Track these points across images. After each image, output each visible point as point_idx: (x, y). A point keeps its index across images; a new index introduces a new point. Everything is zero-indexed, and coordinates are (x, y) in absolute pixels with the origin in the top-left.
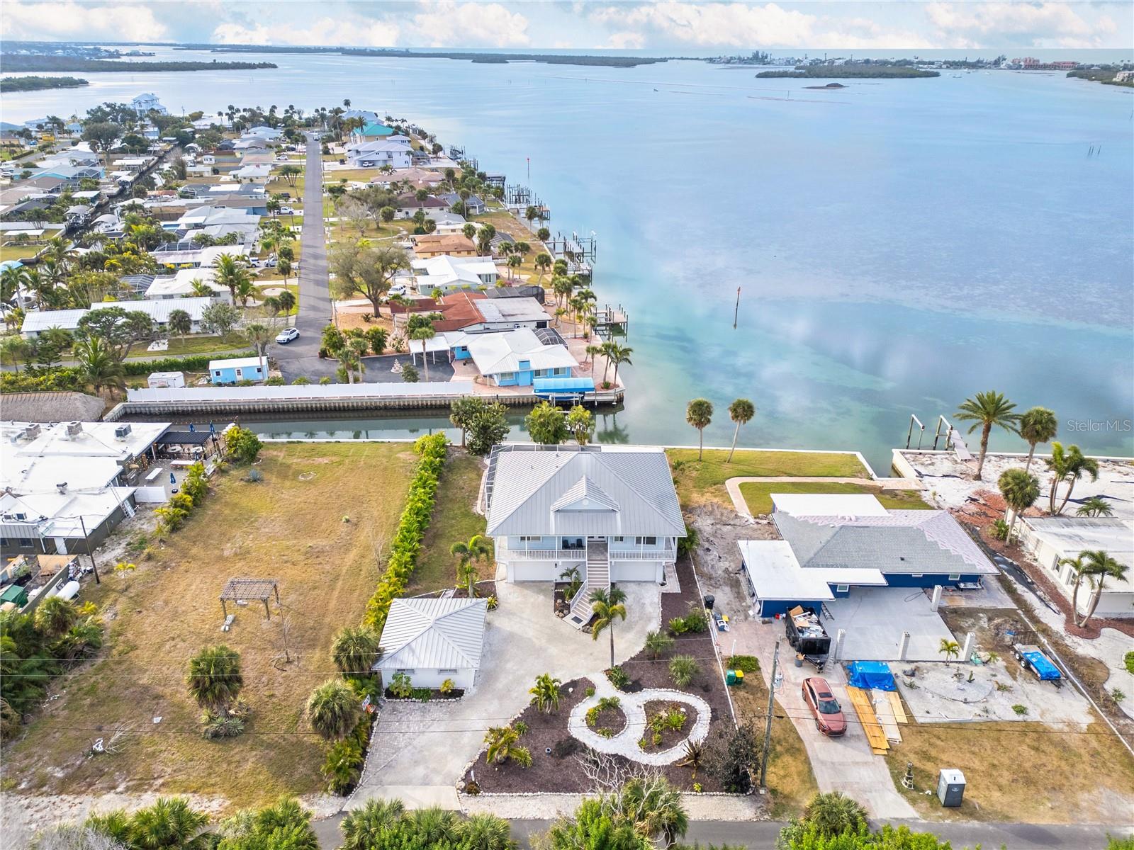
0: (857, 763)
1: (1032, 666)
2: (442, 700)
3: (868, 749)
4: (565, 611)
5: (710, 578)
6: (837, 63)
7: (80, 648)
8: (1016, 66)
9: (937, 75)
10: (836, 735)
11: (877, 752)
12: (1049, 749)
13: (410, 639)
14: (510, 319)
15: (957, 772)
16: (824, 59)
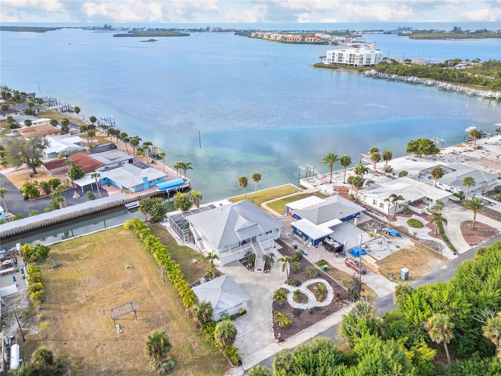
0: (376, 279)
1: (391, 234)
2: (241, 317)
3: (374, 273)
4: (253, 268)
5: (287, 240)
6: (145, 30)
7: (57, 370)
8: (215, 31)
9: (189, 35)
10: (364, 273)
11: (378, 273)
12: (412, 255)
13: (218, 299)
14: (116, 161)
15: (405, 269)
16: (138, 28)
